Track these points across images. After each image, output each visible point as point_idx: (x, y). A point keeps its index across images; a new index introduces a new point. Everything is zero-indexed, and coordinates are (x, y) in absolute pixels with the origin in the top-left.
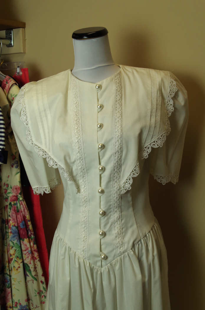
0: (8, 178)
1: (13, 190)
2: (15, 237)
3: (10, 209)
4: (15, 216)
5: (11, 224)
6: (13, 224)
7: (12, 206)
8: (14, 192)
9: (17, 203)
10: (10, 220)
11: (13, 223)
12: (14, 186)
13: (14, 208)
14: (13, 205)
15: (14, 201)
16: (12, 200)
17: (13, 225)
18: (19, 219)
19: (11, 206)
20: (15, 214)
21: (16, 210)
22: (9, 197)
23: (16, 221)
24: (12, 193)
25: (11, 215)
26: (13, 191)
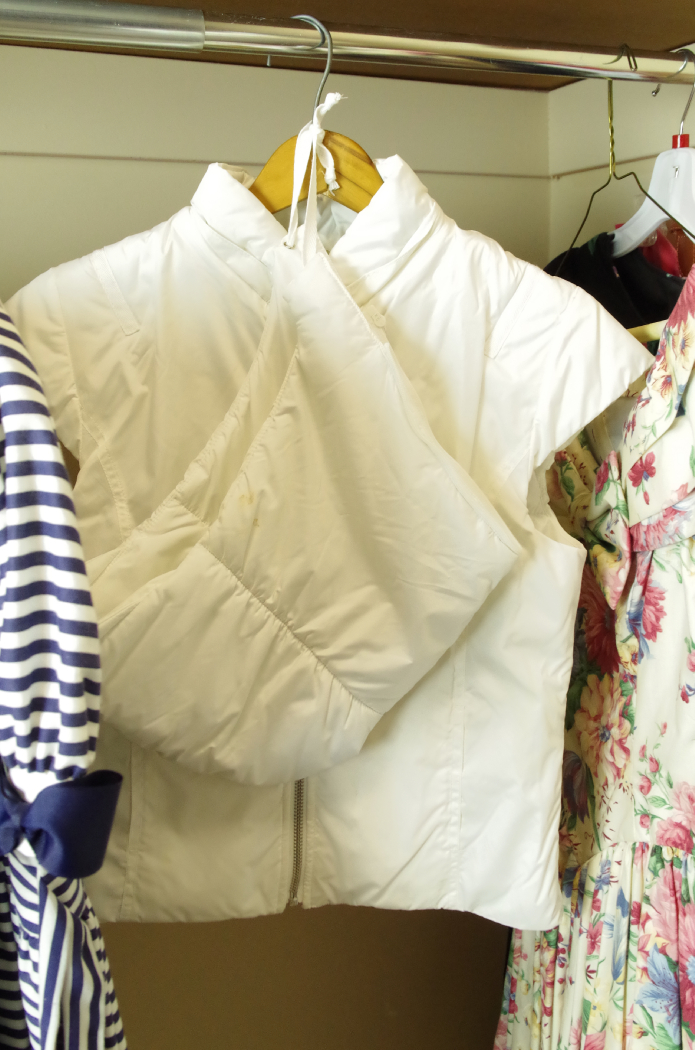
0: (662, 734)
1: (678, 797)
2: (659, 1001)
3: (655, 873)
4: (674, 914)
5: (649, 936)
6: (661, 942)
7: (663, 866)
8: (680, 809)
9: (686, 862)
10: (648, 917)
11: (658, 935)
12: (685, 783)
13: (669, 876)
14: (667, 865)
15: (676, 844)
16: (669, 839)
17: (659, 946)
18: (686, 934)
19: (659, 865)
20: (674, 906)
21: (677, 888)
22: (656, 821)
23: (674, 937)
24: (671, 808)
25: (653, 899)
26: (679, 803)
